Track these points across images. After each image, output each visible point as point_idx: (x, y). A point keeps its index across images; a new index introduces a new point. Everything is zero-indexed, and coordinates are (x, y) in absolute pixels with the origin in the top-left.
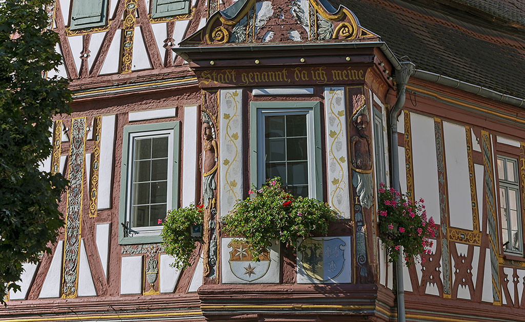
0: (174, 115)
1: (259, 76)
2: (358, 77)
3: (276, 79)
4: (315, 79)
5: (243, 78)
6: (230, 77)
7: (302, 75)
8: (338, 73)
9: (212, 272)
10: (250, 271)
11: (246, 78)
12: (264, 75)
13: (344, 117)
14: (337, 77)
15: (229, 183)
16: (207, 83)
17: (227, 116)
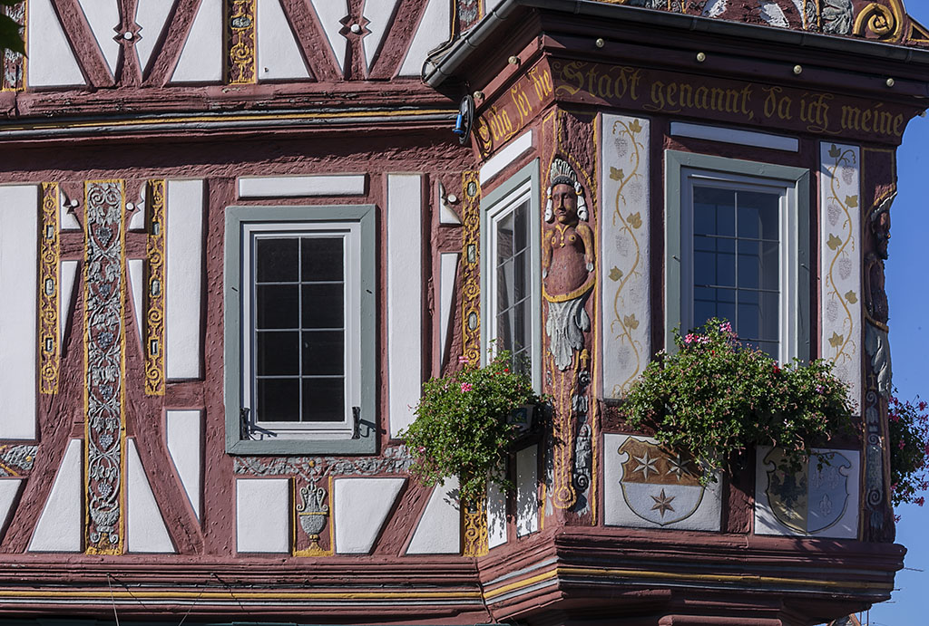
0: (360, 189)
1: (689, 95)
2: (892, 129)
3: (723, 106)
4: (804, 120)
5: (653, 93)
6: (625, 87)
7: (780, 107)
8: (854, 113)
9: (581, 502)
10: (664, 505)
11: (660, 94)
12: (701, 93)
13: (856, 210)
14: (849, 122)
15: (622, 319)
16: (573, 92)
17: (616, 174)
